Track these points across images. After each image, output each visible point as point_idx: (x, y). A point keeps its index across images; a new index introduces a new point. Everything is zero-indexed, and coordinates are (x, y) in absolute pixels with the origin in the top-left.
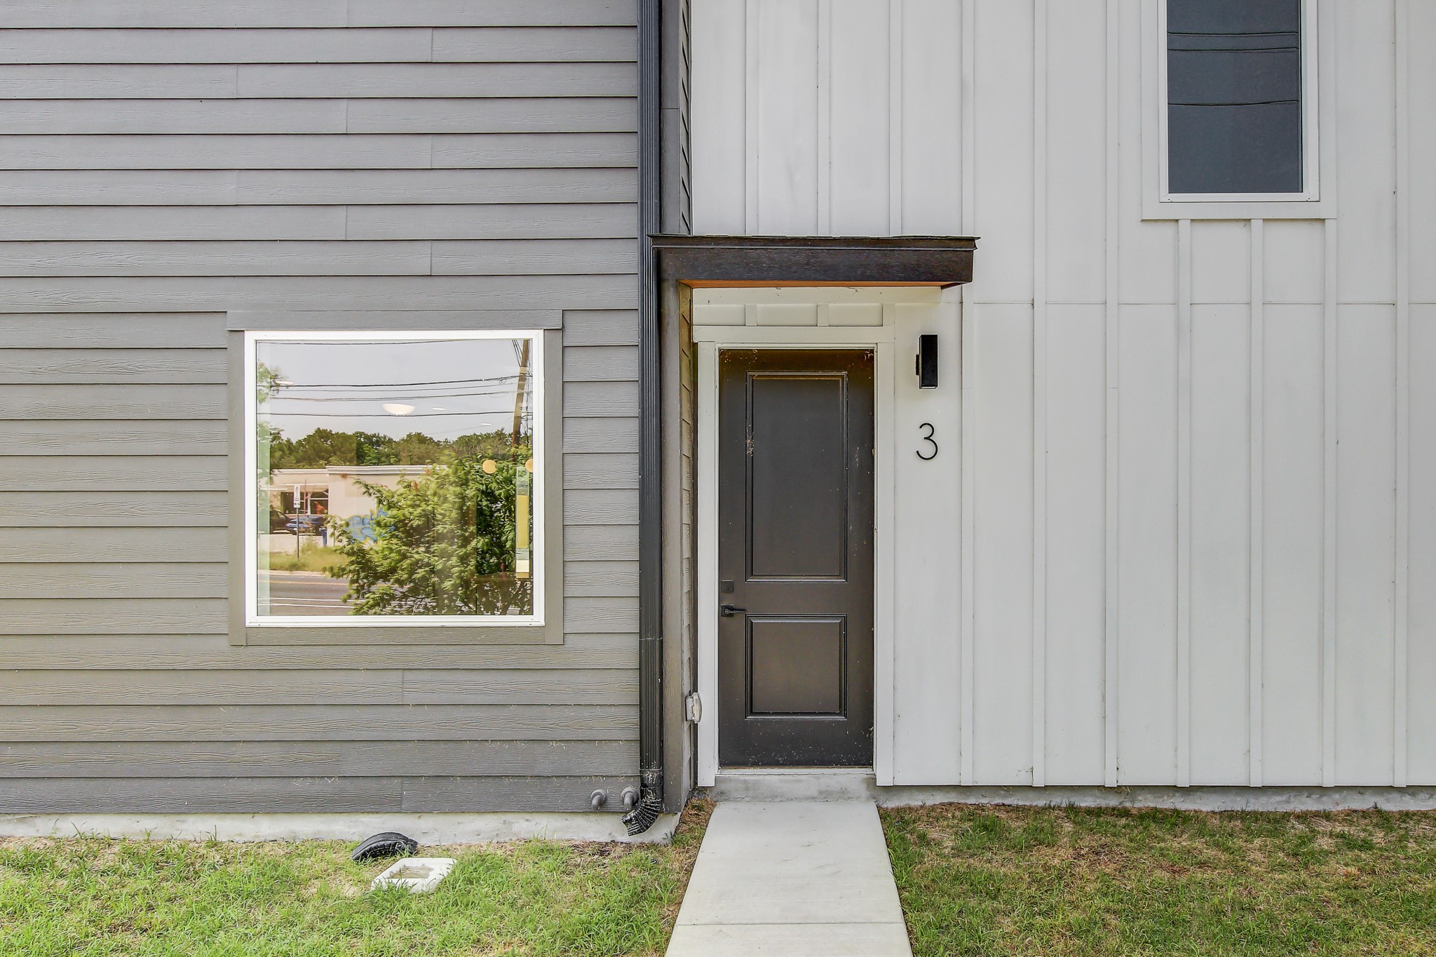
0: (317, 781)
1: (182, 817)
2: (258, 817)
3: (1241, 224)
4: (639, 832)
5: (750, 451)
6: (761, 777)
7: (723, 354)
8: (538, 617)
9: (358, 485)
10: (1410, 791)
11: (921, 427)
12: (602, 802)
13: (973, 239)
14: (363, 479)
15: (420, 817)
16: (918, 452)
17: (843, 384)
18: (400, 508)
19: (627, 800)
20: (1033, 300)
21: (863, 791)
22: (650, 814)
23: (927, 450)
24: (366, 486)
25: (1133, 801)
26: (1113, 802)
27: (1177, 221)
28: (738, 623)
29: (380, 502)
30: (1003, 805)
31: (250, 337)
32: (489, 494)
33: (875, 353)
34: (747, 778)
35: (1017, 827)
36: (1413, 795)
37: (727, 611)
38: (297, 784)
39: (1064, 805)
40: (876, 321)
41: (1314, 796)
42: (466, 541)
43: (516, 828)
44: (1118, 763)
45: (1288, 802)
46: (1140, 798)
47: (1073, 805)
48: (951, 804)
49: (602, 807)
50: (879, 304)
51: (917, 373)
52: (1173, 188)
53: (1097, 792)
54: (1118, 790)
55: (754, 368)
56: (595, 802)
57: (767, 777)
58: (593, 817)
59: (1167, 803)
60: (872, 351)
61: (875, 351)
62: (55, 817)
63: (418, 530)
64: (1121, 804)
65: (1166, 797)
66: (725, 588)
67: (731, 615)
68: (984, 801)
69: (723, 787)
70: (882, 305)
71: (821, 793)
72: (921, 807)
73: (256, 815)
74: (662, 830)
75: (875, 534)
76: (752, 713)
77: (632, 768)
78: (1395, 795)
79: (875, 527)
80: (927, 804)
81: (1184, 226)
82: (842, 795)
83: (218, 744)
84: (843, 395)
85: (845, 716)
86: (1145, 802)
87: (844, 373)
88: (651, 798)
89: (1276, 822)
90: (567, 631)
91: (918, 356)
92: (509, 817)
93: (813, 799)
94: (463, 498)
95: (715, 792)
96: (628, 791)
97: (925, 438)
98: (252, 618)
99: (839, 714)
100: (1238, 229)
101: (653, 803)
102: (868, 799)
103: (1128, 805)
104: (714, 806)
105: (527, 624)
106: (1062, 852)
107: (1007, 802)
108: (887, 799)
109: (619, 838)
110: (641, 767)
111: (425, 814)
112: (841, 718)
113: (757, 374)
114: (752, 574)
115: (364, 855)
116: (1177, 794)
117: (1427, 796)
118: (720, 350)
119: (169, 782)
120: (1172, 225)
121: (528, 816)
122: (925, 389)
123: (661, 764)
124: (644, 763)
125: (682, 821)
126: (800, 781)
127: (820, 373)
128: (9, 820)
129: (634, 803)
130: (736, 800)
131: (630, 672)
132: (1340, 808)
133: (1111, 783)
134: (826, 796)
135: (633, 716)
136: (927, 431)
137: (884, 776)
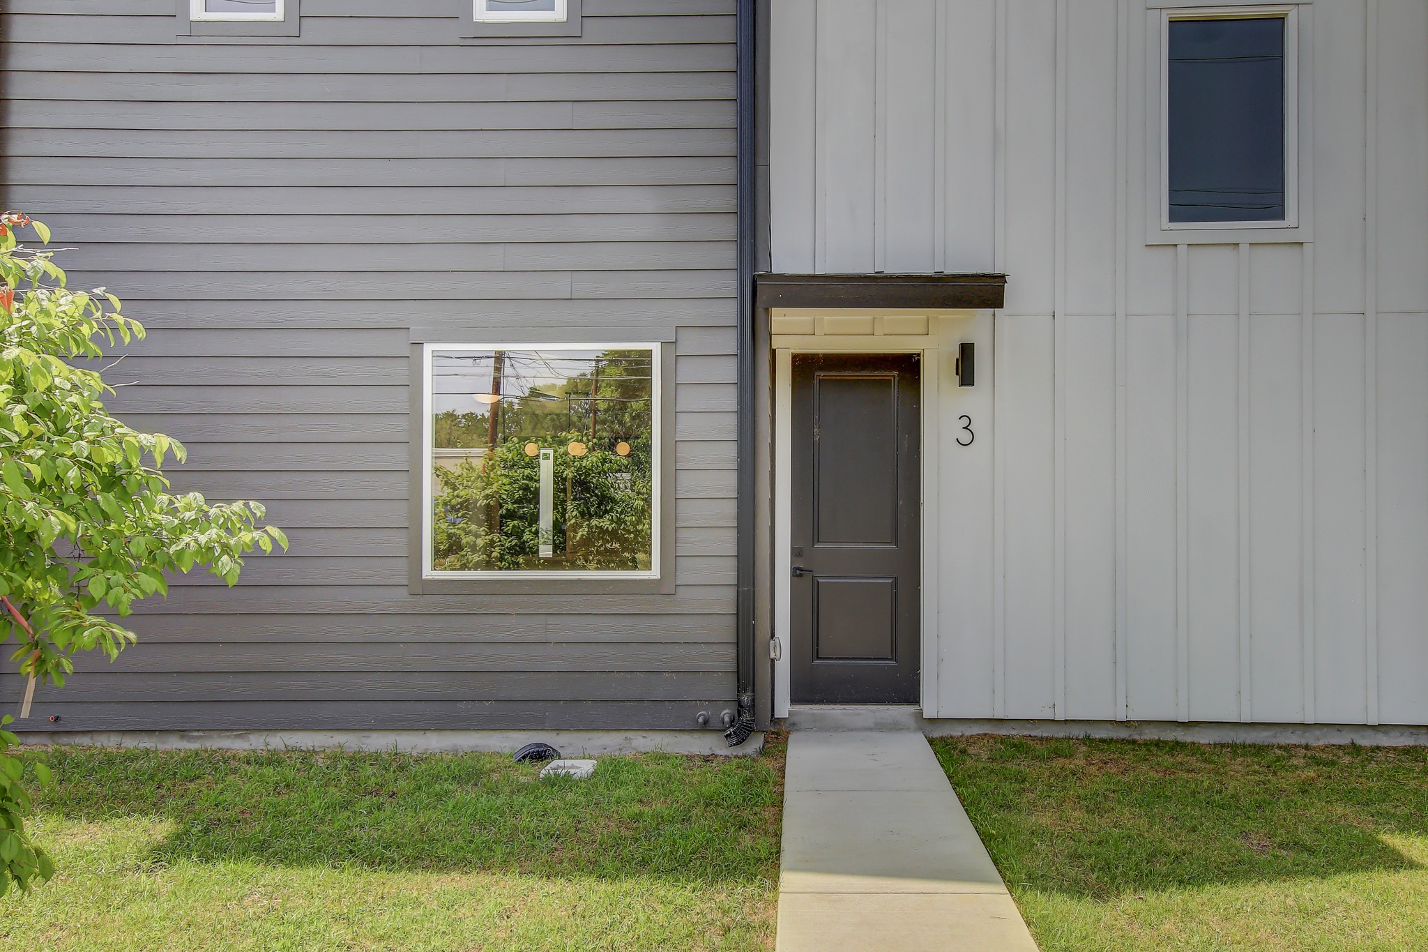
0: (477, 704)
1: (367, 734)
2: (429, 734)
3: (1231, 248)
4: (737, 744)
5: (817, 438)
6: (827, 711)
7: (795, 358)
8: (655, 573)
10: (1383, 729)
11: (960, 418)
12: (706, 722)
13: (1003, 277)
15: (558, 734)
16: (957, 439)
17: (894, 382)
19: (727, 719)
20: (1054, 312)
21: (912, 723)
22: (746, 729)
23: (966, 437)
25: (1140, 735)
26: (1124, 734)
27: (1176, 245)
28: (806, 582)
30: (1030, 736)
31: (428, 349)
33: (922, 357)
34: (815, 712)
35: (1040, 749)
36: (1385, 733)
37: (798, 571)
38: (462, 706)
39: (1081, 737)
40: (922, 330)
41: (1298, 733)
43: (635, 743)
44: (1127, 701)
45: (1275, 737)
46: (1147, 731)
47: (1089, 737)
48: (986, 735)
49: (705, 727)
50: (925, 317)
51: (957, 374)
52: (1173, 218)
53: (1109, 725)
54: (1127, 724)
55: (822, 369)
56: (701, 720)
57: (832, 711)
58: (696, 735)
59: (1170, 735)
60: (919, 355)
61: (922, 355)
62: (266, 733)
64: (1130, 736)
65: (1169, 731)
66: (796, 553)
67: (801, 575)
68: (1014, 733)
69: (795, 719)
70: (928, 317)
71: (876, 724)
72: (961, 736)
73: (428, 732)
74: (754, 745)
75: (922, 507)
76: (818, 658)
77: (731, 695)
78: (1369, 732)
79: (922, 501)
80: (966, 735)
81: (1182, 249)
82: (894, 727)
83: (399, 673)
84: (894, 391)
85: (896, 661)
86: (1151, 734)
87: (895, 373)
88: (746, 716)
89: (1259, 750)
90: (678, 583)
91: (957, 360)
92: (630, 734)
93: (870, 729)
95: (788, 723)
96: (726, 714)
97: (964, 428)
98: (428, 573)
99: (891, 659)
100: (1227, 253)
101: (748, 720)
102: (916, 730)
103: (1136, 737)
104: (788, 733)
105: (647, 578)
106: (1077, 762)
107: (1033, 734)
108: (932, 730)
109: (718, 752)
110: (738, 691)
111: (563, 732)
112: (893, 663)
113: (822, 374)
114: (819, 541)
115: (524, 757)
116: (1178, 729)
117: (1399, 734)
118: (792, 354)
119: (359, 704)
120: (1171, 249)
121: (644, 734)
122: (963, 387)
123: (754, 691)
124: (740, 689)
125: (766, 741)
126: (859, 714)
127: (876, 373)
128: (227, 736)
129: (732, 721)
130: (805, 730)
131: (729, 617)
132: (1321, 743)
133: (1121, 717)
134: (881, 727)
135: (731, 652)
136: (965, 422)
137: (930, 707)
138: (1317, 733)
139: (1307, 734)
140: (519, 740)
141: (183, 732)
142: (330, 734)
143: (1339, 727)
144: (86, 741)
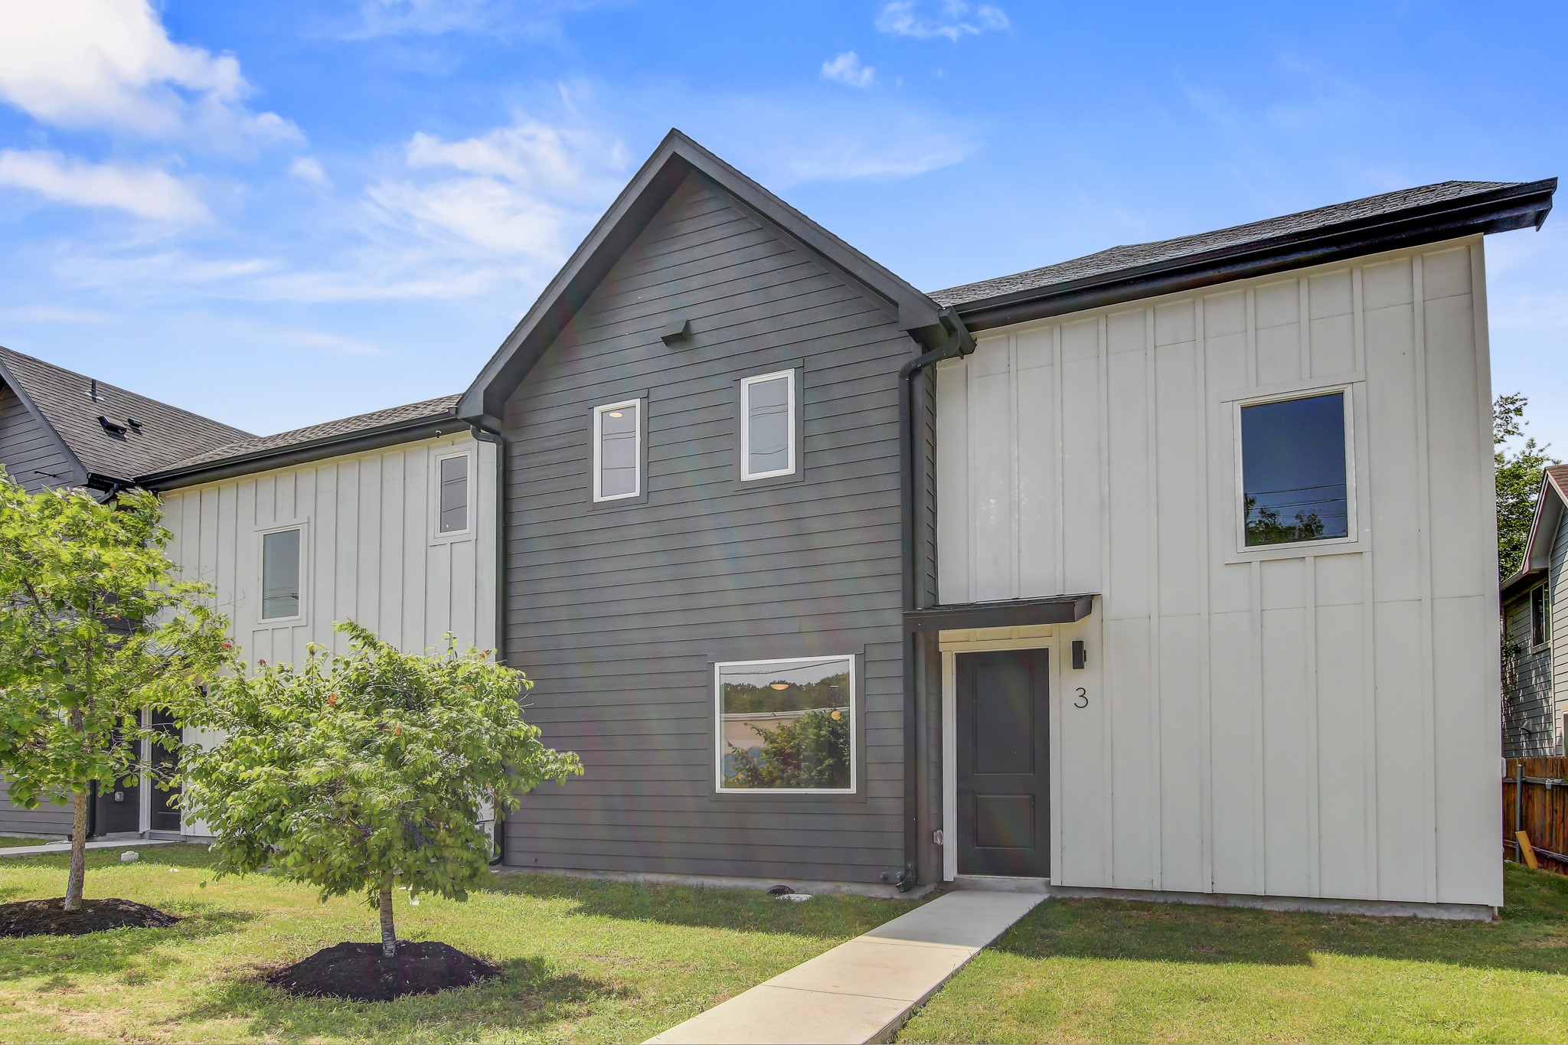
2: (721, 878)
3: (1299, 560)
6: (981, 879)
7: (958, 655)
8: (853, 790)
9: (754, 729)
11: (1077, 690)
12: (886, 878)
14: (756, 724)
15: (795, 881)
16: (1075, 703)
18: (777, 743)
19: (899, 878)
20: (1150, 616)
21: (1041, 888)
23: (1082, 702)
24: (758, 730)
25: (1224, 903)
26: (1211, 901)
27: (1250, 562)
29: (766, 739)
30: (1135, 900)
32: (834, 733)
33: (1049, 650)
34: (974, 879)
39: (1176, 902)
40: (1048, 634)
41: (1365, 907)
42: (820, 762)
43: (842, 890)
44: (1213, 881)
45: (1342, 908)
46: (1230, 901)
47: (1183, 902)
48: (1099, 898)
49: (886, 881)
52: (1248, 544)
53: (1198, 896)
54: (1214, 895)
56: (883, 877)
57: (985, 879)
58: (878, 886)
59: (1251, 905)
60: (1047, 649)
61: (1049, 648)
63: (790, 755)
64: (1216, 903)
65: (1249, 902)
66: (960, 779)
67: (965, 793)
68: (1123, 898)
69: (960, 882)
71: (1017, 888)
72: (1079, 898)
75: (1050, 748)
76: (977, 846)
77: (901, 862)
78: (1430, 909)
79: (1050, 745)
81: (1255, 564)
82: (1030, 890)
85: (1035, 848)
86: (1235, 903)
88: (910, 875)
90: (867, 796)
91: (1072, 651)
92: (839, 884)
93: (1013, 891)
94: (819, 736)
95: (955, 883)
96: (899, 874)
97: (1080, 696)
98: (719, 789)
99: (1031, 847)
100: (1296, 564)
103: (1221, 904)
104: (952, 889)
105: (846, 792)
107: (1137, 899)
108: (1058, 894)
109: (895, 897)
110: (905, 861)
111: (798, 880)
112: (1033, 849)
114: (978, 771)
115: (771, 891)
116: (1257, 900)
118: (957, 653)
120: (1247, 565)
121: (849, 884)
123: (918, 861)
124: (907, 858)
126: (1004, 882)
129: (902, 878)
130: (967, 889)
131: (900, 816)
133: (1208, 891)
134: (1021, 891)
135: (901, 837)
136: (1081, 692)
137: (1055, 880)
138: (1383, 907)
139: (1373, 908)
140: (772, 883)
141: (594, 870)
142: (668, 875)
143: (1403, 904)
144: (549, 872)
